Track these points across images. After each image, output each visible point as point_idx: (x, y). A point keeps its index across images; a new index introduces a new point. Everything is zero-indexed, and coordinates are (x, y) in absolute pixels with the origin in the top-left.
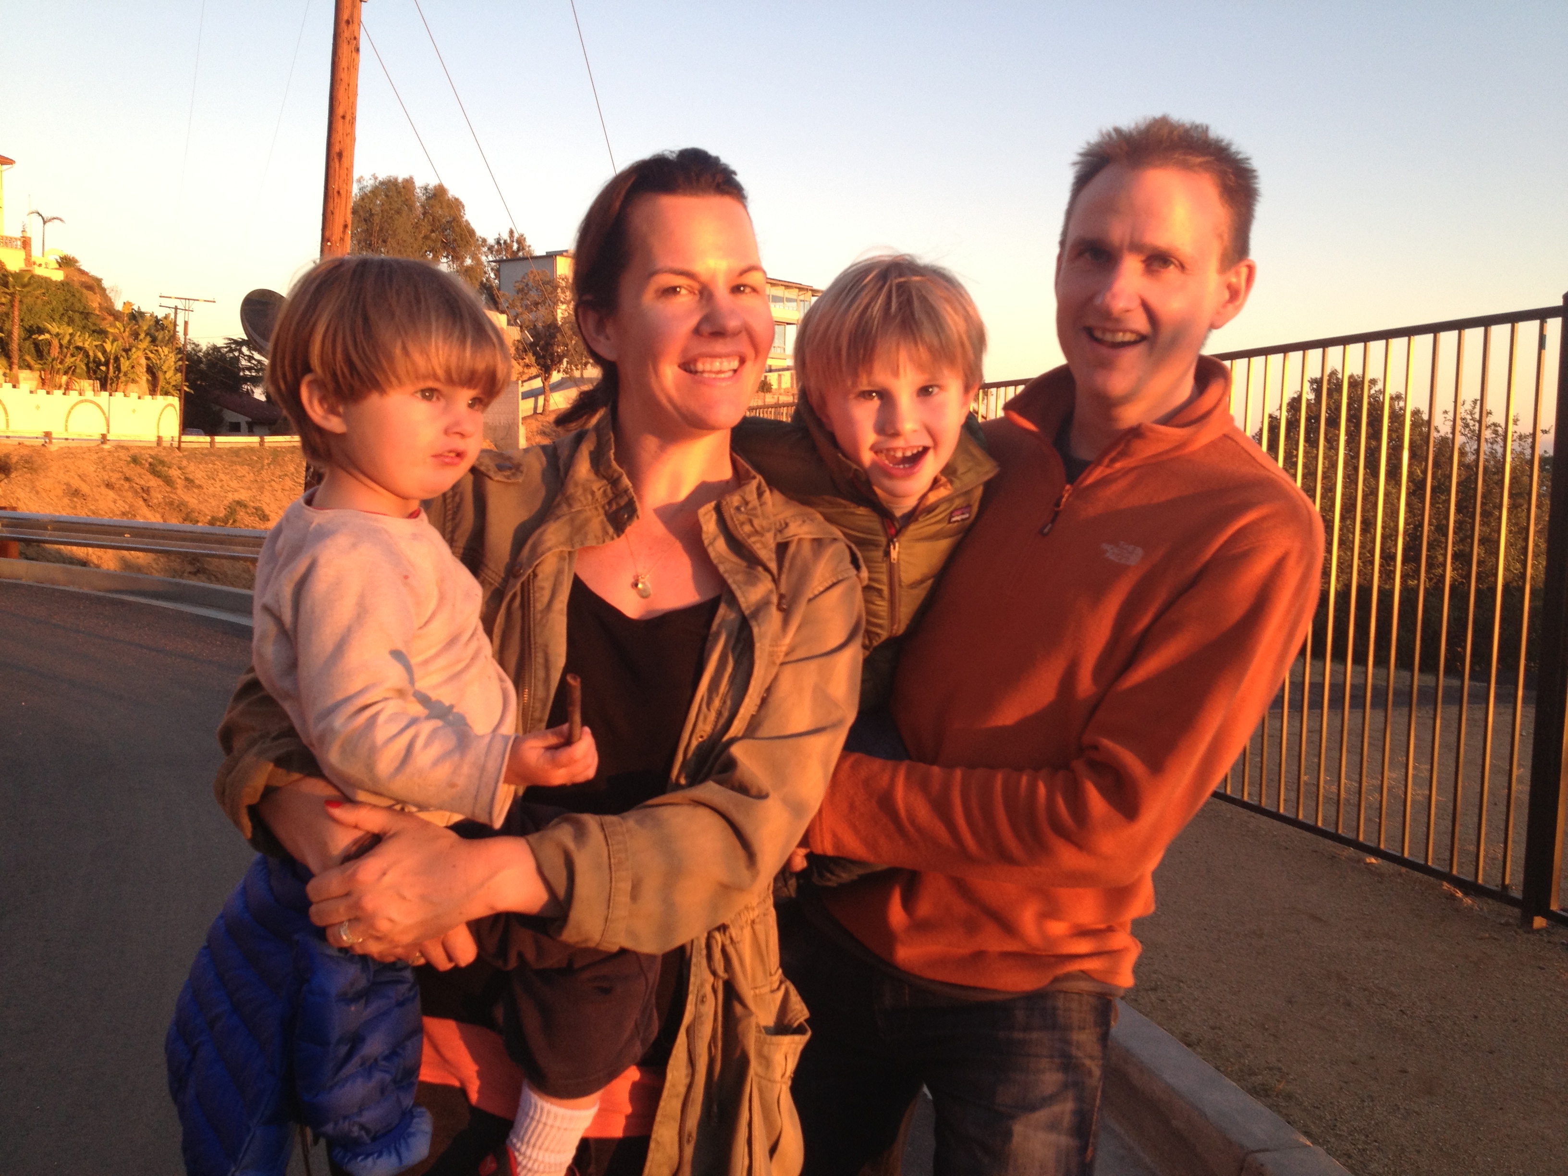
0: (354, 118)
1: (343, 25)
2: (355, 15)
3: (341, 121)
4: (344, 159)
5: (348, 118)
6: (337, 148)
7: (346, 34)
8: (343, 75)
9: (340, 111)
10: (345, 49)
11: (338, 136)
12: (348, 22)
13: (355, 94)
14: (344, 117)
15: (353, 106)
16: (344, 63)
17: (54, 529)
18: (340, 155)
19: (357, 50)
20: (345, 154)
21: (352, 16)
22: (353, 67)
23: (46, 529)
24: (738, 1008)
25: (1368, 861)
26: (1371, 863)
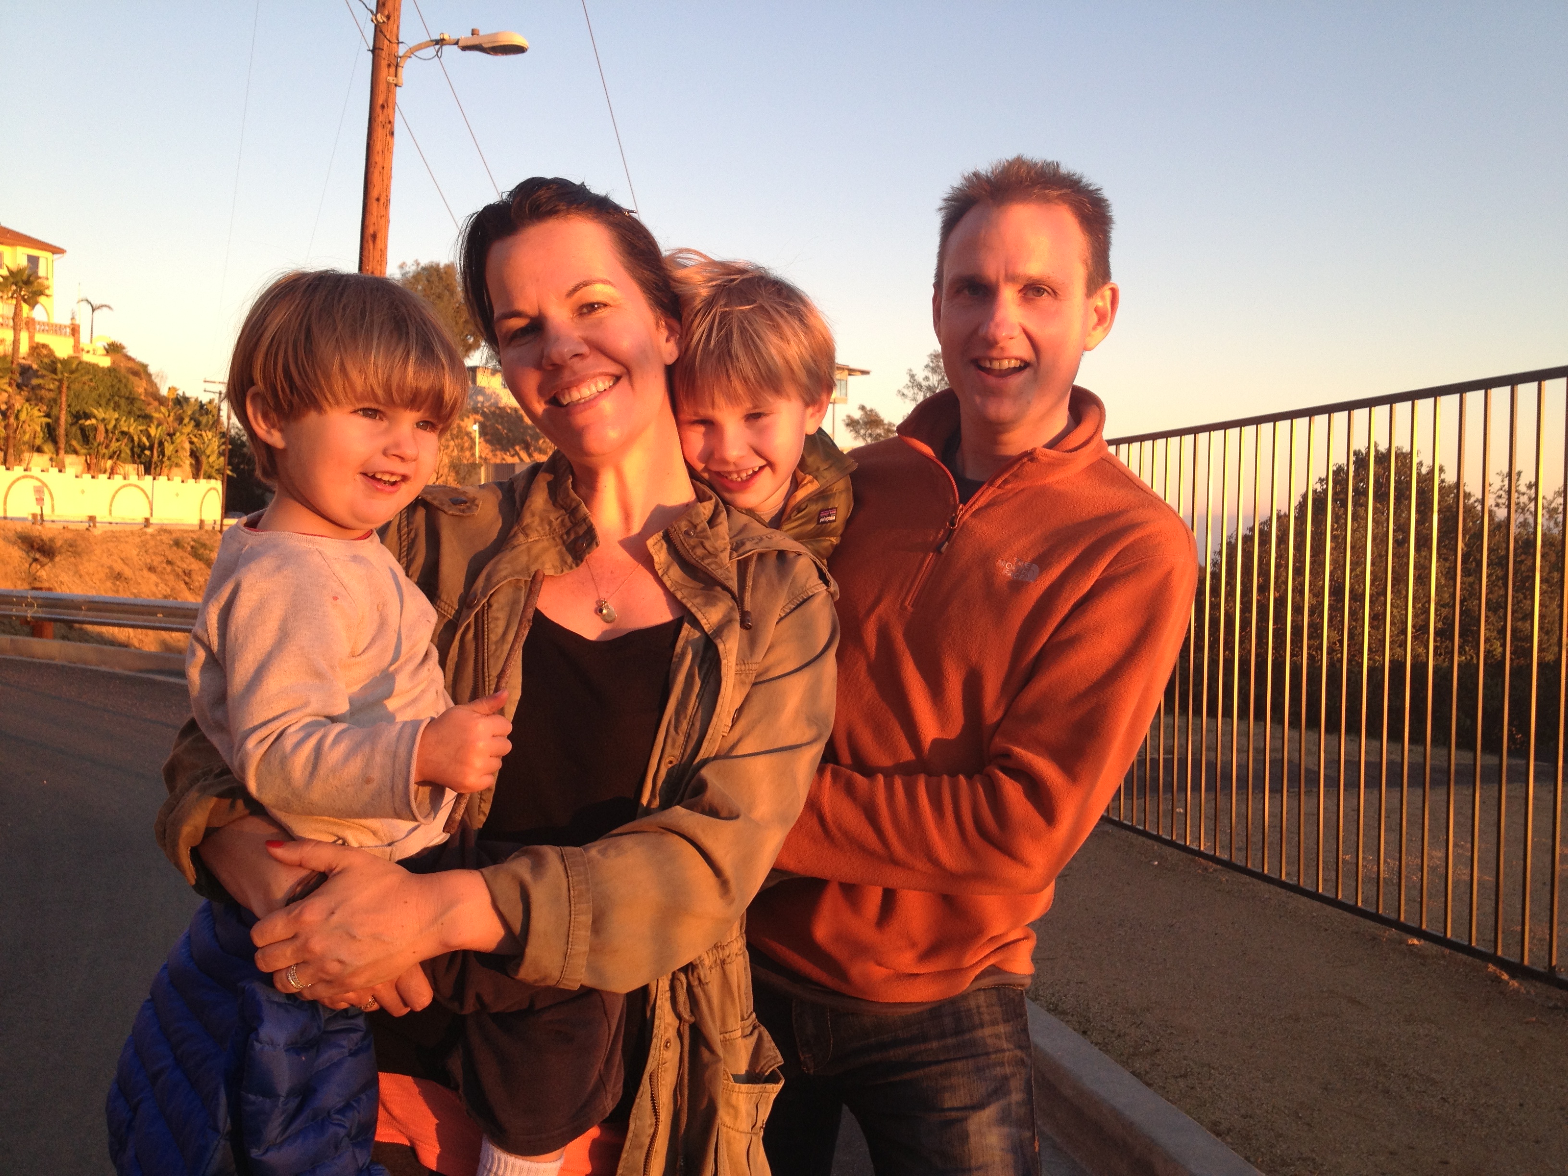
0: (388, 201)
1: (378, 110)
2: (390, 100)
3: (375, 203)
4: (378, 241)
5: (382, 200)
6: (371, 230)
7: (381, 118)
8: (377, 158)
9: (374, 193)
10: (380, 133)
11: (372, 219)
12: (383, 107)
13: (390, 177)
14: (378, 200)
15: (387, 189)
16: (378, 147)
17: (89, 610)
18: (374, 237)
19: (392, 134)
20: (379, 236)
21: (387, 101)
22: (388, 150)
23: (81, 609)
24: (706, 1054)
25: (1410, 942)
26: (1413, 945)
